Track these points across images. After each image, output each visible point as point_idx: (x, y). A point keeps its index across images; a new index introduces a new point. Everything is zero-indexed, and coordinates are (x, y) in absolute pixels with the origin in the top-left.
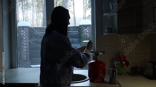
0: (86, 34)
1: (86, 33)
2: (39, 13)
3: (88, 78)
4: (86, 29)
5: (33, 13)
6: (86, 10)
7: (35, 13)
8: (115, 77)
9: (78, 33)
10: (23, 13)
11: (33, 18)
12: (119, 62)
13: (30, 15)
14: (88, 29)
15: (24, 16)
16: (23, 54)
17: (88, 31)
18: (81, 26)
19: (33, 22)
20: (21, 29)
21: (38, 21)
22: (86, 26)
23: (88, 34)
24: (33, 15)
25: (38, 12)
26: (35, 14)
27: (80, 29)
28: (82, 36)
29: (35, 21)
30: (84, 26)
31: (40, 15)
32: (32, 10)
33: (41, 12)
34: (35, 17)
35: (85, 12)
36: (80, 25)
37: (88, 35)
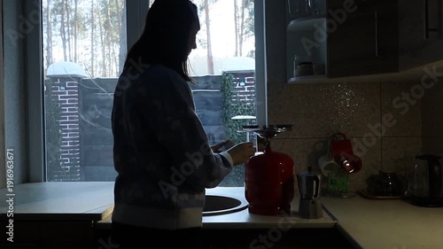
0: (241, 98)
1: (241, 93)
2: (109, 45)
3: (245, 203)
4: (242, 84)
5: (93, 46)
6: (244, 36)
7: (100, 45)
8: (316, 196)
9: (220, 95)
10: (65, 47)
11: (92, 59)
12: (333, 161)
13: (85, 52)
14: (246, 84)
15: (67, 54)
16: (63, 157)
17: (248, 89)
18: (226, 74)
19: (92, 71)
20: (58, 85)
21: (107, 68)
22: (240, 75)
23: (248, 97)
24: (92, 52)
25: (107, 43)
26: (99, 48)
27: (225, 82)
28: (230, 102)
29: (98, 69)
30: (236, 74)
31: (112, 51)
32: (89, 38)
33: (115, 44)
34: (100, 58)
35: (241, 43)
36: (224, 73)
37: (248, 102)
